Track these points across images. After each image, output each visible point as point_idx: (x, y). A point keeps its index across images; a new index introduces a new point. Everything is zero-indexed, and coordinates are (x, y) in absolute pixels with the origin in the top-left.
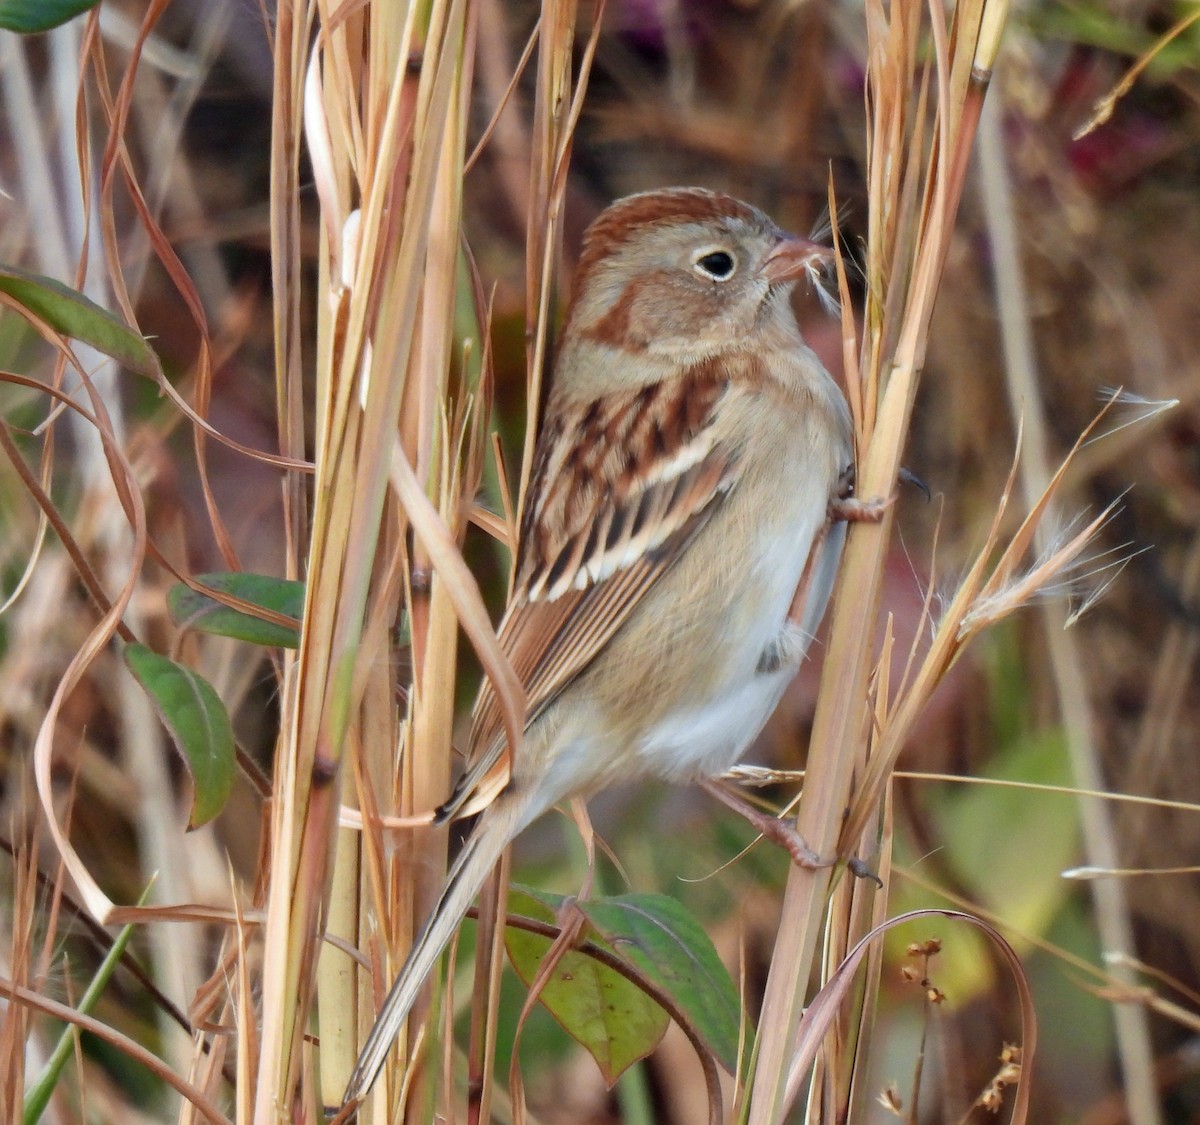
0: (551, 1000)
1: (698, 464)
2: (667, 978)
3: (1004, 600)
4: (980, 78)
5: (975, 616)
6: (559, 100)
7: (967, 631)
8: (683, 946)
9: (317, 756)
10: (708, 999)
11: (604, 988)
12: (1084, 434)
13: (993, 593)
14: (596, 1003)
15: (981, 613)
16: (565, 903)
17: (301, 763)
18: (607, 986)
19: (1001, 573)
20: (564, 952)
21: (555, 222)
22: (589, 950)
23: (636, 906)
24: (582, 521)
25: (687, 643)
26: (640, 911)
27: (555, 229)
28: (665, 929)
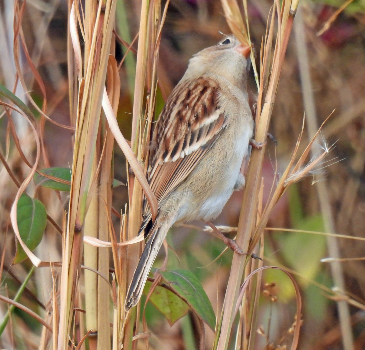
0: (153, 300)
1: (216, 120)
2: (186, 294)
3: (298, 175)
4: (293, 13)
5: (289, 180)
6: (157, 20)
7: (287, 184)
8: (192, 285)
9: (76, 224)
10: (199, 301)
11: (169, 296)
12: (323, 123)
13: (296, 172)
14: (167, 301)
15: (291, 179)
16: (157, 271)
17: (71, 226)
18: (170, 296)
19: (298, 167)
20: (156, 286)
21: (156, 57)
22: (164, 286)
23: (178, 273)
24: (181, 137)
25: (217, 175)
26: (179, 274)
27: (156, 60)
28: (186, 280)
